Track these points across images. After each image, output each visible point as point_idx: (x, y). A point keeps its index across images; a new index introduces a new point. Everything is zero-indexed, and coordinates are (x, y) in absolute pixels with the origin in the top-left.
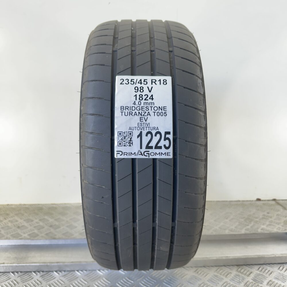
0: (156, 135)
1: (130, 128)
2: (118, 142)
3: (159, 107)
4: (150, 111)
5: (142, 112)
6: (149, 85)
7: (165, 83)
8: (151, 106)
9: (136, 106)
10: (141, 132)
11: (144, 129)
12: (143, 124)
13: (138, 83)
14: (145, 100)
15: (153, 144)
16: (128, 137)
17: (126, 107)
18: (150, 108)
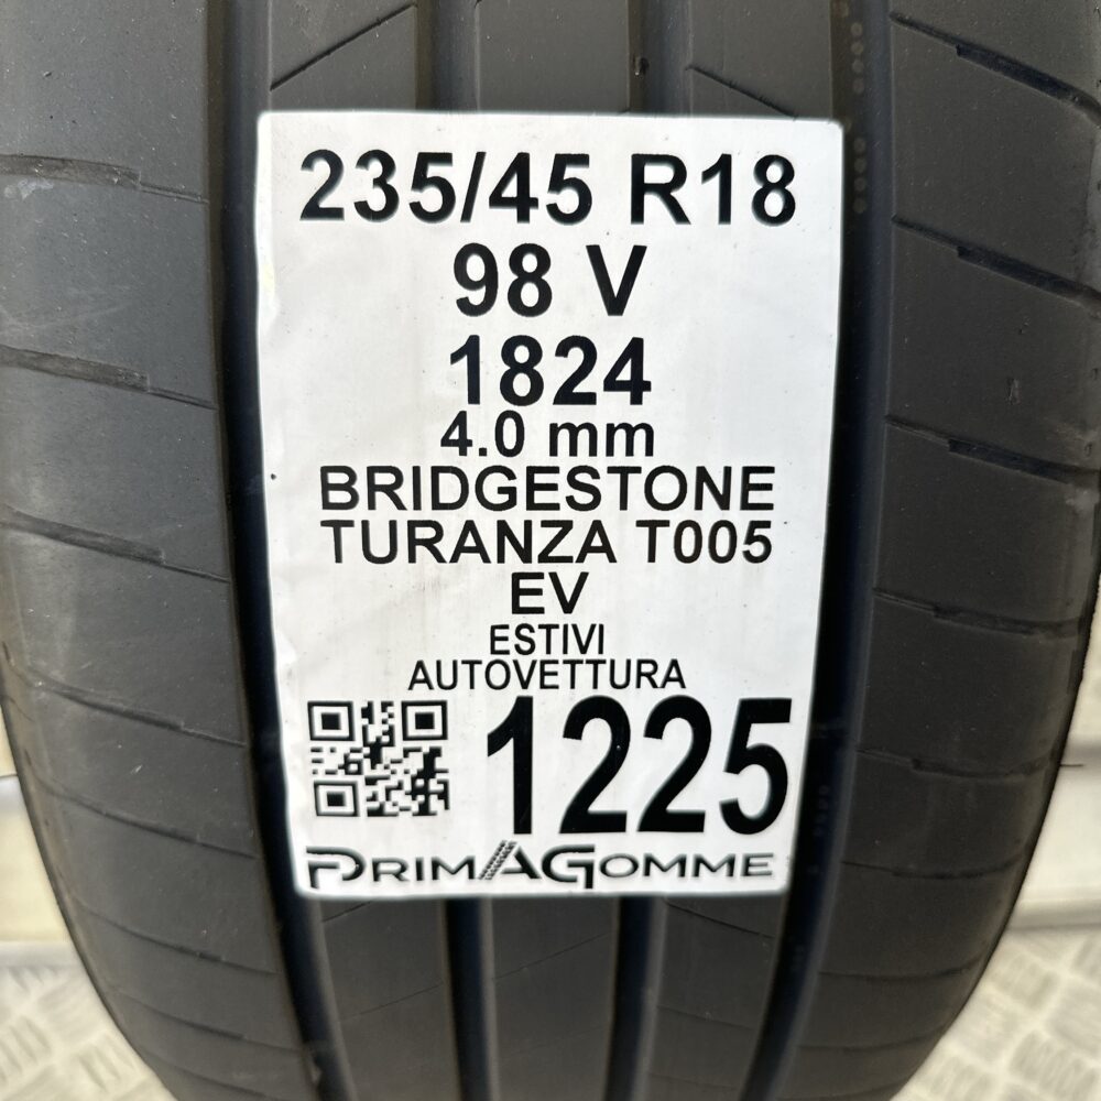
0: (655, 729)
1: (419, 675)
2: (316, 785)
3: (703, 475)
4: (607, 511)
5: (528, 524)
6: (610, 225)
7: (774, 204)
8: (620, 459)
9: (472, 465)
10: (523, 708)
11: (549, 680)
12: (539, 637)
13: (497, 200)
14: (566, 395)
15: (629, 793)
16: (400, 744)
17: (372, 471)
18: (609, 486)
